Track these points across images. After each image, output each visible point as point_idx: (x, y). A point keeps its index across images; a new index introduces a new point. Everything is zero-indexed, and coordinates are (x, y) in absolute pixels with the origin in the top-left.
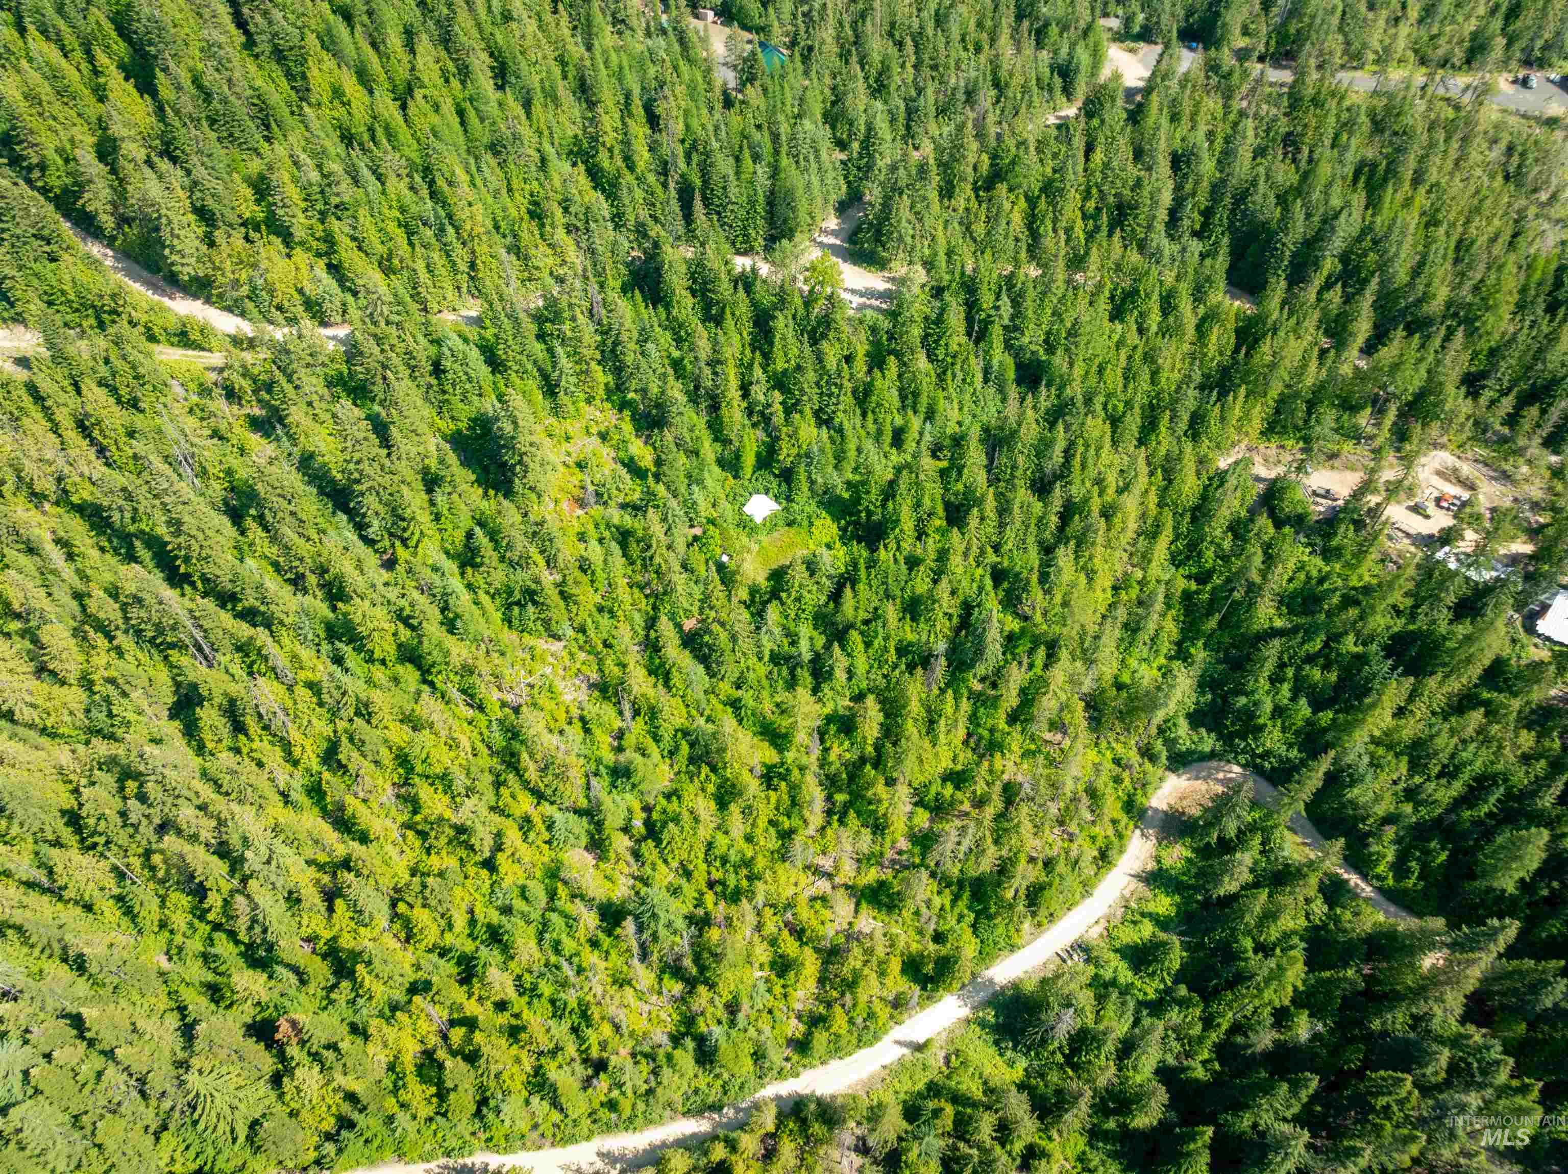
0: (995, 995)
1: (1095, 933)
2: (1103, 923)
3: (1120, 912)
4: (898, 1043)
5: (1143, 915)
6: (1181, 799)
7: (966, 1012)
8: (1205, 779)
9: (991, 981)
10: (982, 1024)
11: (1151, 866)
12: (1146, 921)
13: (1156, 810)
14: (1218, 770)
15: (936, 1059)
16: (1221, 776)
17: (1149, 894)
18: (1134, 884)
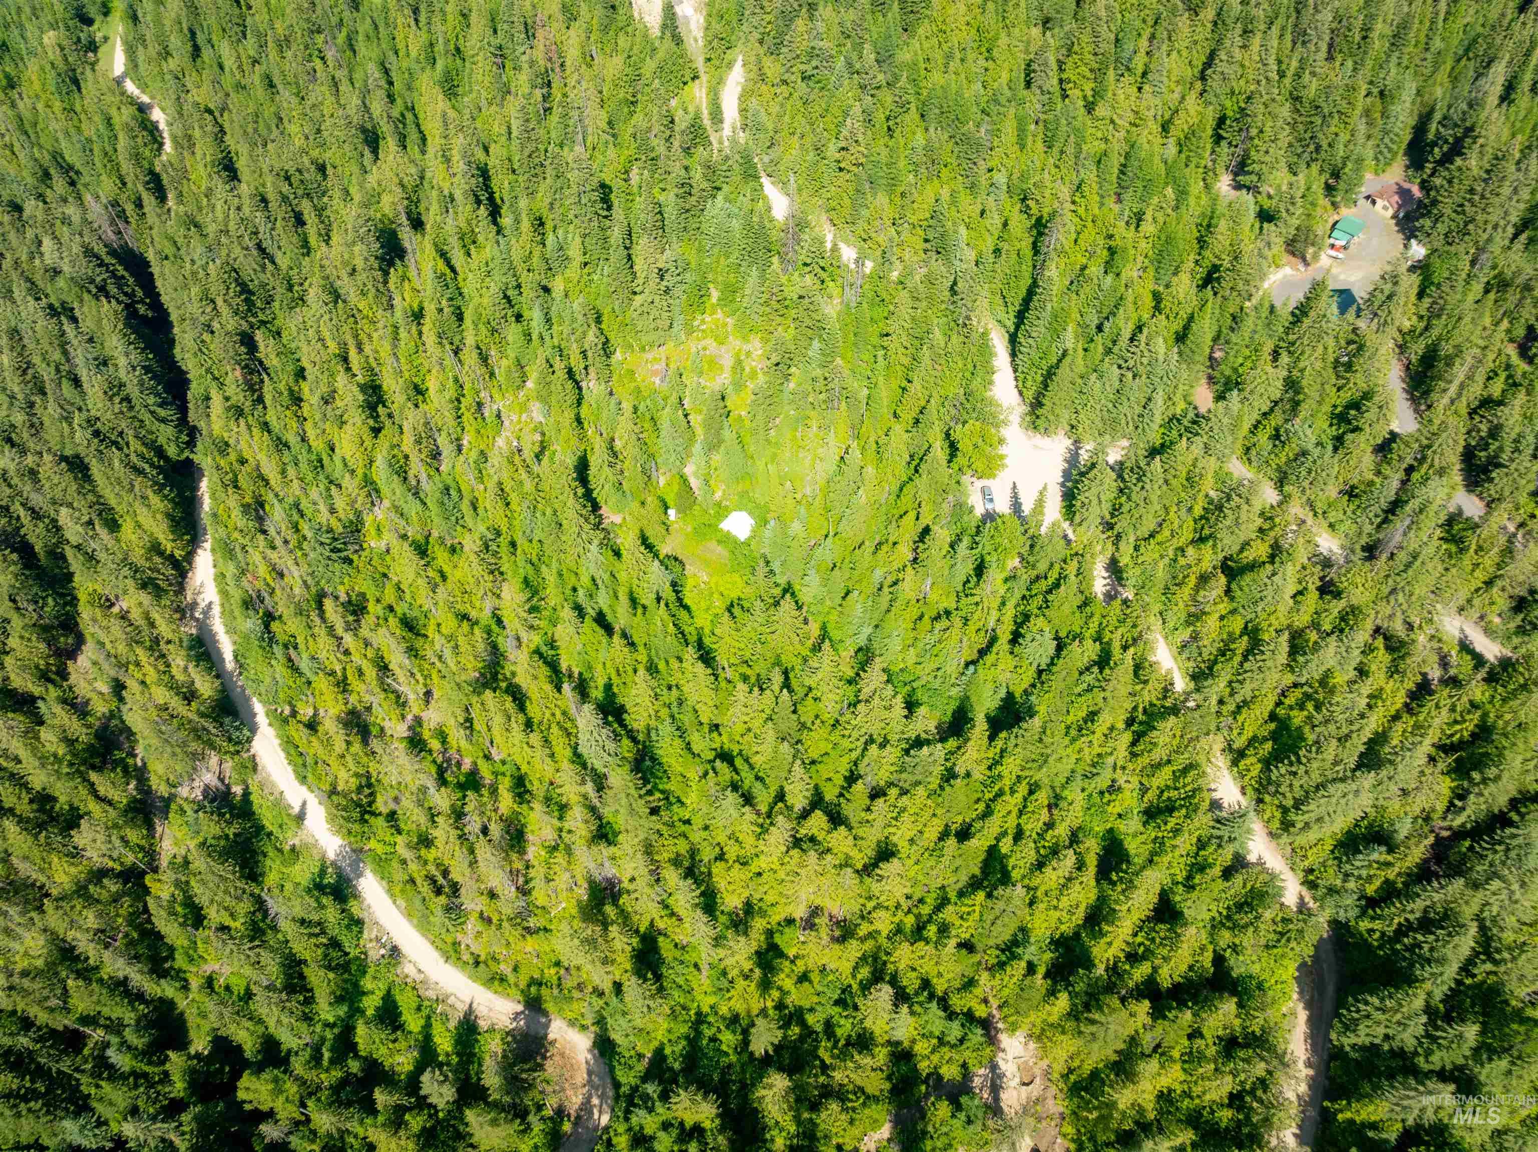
0: (349, 881)
1: (409, 969)
2: (419, 977)
3: (431, 994)
4: (304, 804)
5: (429, 1017)
6: (562, 1055)
7: (331, 855)
8: (590, 1081)
9: (360, 875)
10: (323, 872)
11: (483, 1024)
12: (422, 1022)
13: (547, 1026)
14: (602, 1097)
15: (292, 839)
16: (595, 1101)
17: (452, 1025)
18: (462, 1008)
